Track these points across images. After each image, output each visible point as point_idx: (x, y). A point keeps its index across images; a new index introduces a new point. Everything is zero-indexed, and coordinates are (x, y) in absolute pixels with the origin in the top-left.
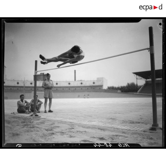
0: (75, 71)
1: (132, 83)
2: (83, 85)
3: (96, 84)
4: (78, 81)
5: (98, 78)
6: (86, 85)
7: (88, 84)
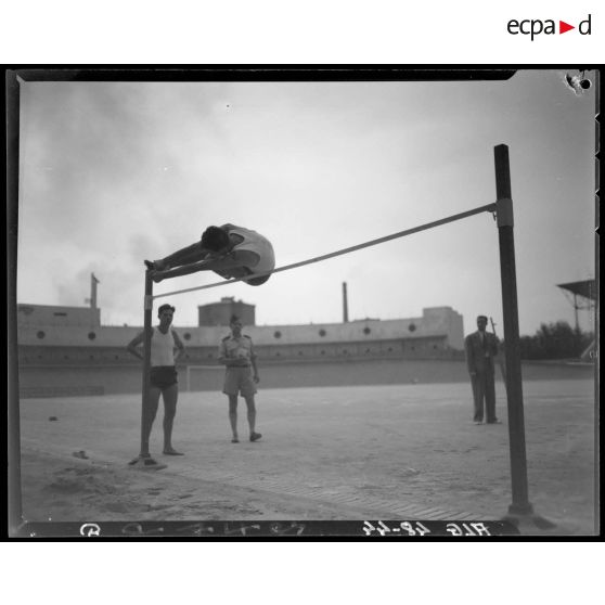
0: (345, 285)
1: (558, 324)
2: (370, 337)
3: (422, 332)
4: (356, 322)
5: (426, 311)
6: (383, 337)
7: (389, 334)
